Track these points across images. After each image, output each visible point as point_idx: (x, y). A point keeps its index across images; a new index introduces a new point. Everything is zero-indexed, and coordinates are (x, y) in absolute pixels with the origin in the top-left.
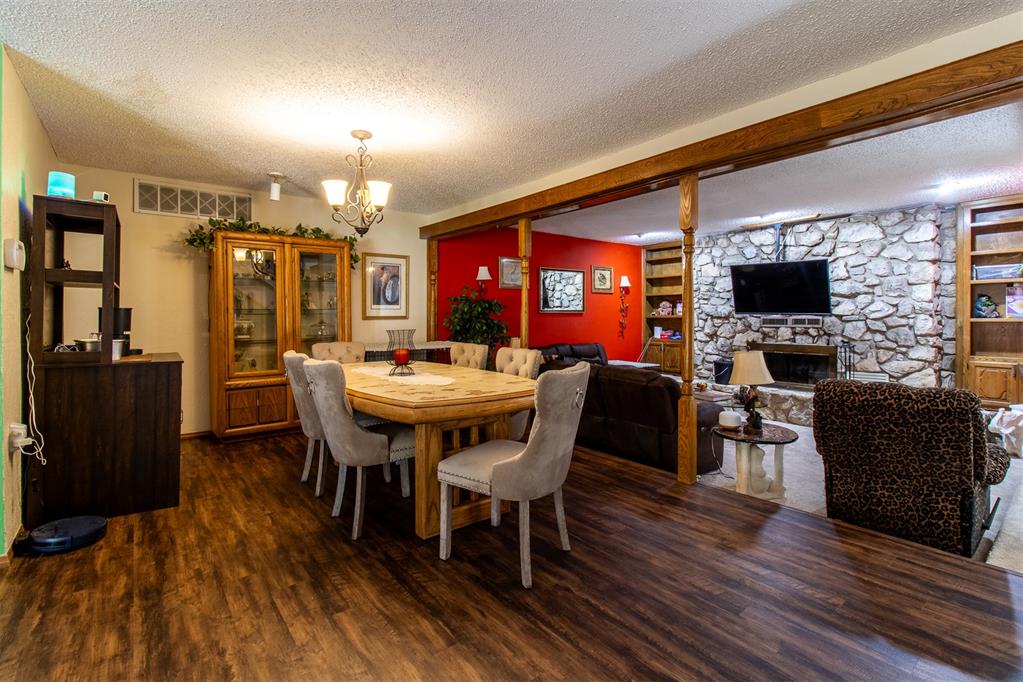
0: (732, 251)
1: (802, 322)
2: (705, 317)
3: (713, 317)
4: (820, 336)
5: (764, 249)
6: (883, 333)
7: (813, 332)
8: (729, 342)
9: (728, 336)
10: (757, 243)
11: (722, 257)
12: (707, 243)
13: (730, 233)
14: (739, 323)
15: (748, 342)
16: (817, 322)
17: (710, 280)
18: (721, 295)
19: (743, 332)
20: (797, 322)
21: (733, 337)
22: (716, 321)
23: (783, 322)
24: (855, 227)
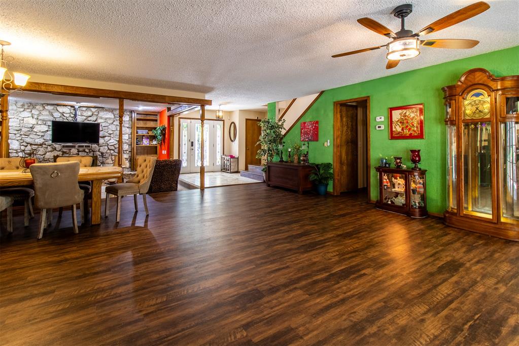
0: (45, 113)
1: (83, 146)
2: (25, 144)
3: (31, 144)
4: (90, 152)
5: (64, 114)
6: (113, 150)
7: (87, 150)
8: (42, 157)
9: (42, 154)
10: (61, 112)
11: (39, 115)
12: (29, 106)
13: (45, 104)
14: (49, 147)
15: (54, 156)
16: (89, 146)
17: (31, 126)
18: (38, 134)
19: (51, 151)
20: (79, 146)
21: (45, 154)
22: (33, 146)
23: (73, 147)
24: (105, 112)
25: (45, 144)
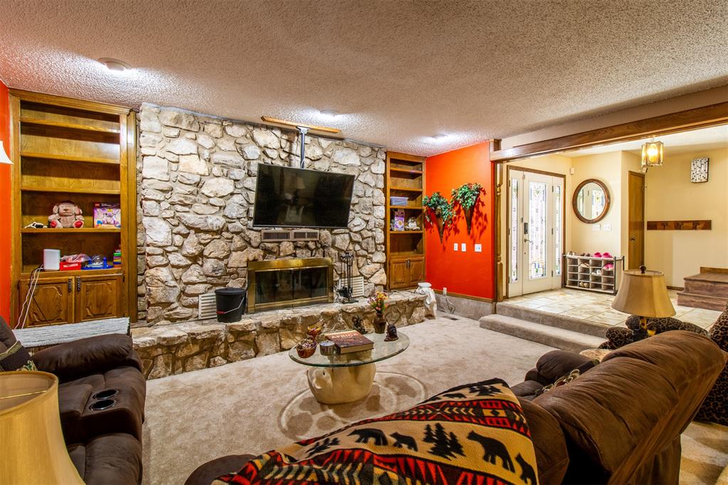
0: (227, 144)
1: (302, 235)
2: (185, 231)
3: (198, 231)
4: (317, 248)
5: (268, 151)
6: (359, 243)
7: (312, 245)
8: (222, 264)
9: (220, 256)
10: (262, 144)
11: (212, 150)
12: (191, 124)
13: (226, 120)
14: (236, 238)
15: (248, 261)
16: (314, 235)
17: (197, 179)
18: (212, 201)
19: (241, 249)
20: (296, 235)
21: (227, 257)
22: (203, 236)
23: (286, 236)
24: (346, 151)
25: (227, 230)
